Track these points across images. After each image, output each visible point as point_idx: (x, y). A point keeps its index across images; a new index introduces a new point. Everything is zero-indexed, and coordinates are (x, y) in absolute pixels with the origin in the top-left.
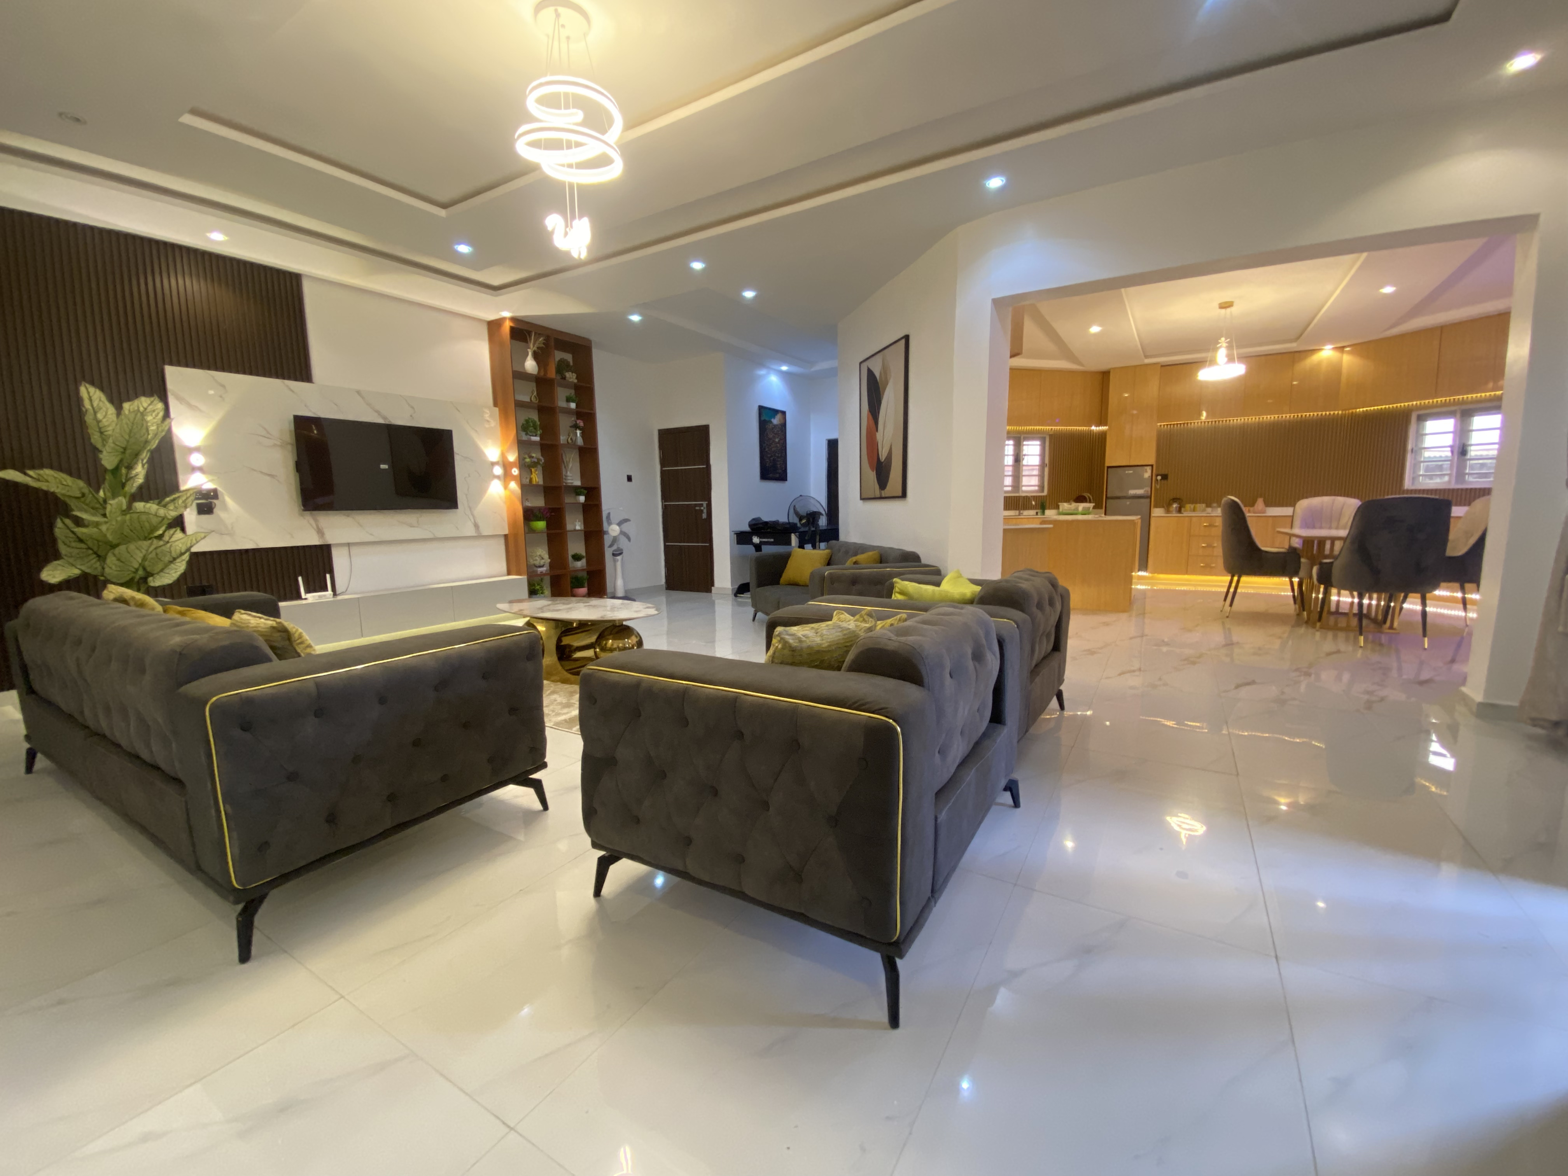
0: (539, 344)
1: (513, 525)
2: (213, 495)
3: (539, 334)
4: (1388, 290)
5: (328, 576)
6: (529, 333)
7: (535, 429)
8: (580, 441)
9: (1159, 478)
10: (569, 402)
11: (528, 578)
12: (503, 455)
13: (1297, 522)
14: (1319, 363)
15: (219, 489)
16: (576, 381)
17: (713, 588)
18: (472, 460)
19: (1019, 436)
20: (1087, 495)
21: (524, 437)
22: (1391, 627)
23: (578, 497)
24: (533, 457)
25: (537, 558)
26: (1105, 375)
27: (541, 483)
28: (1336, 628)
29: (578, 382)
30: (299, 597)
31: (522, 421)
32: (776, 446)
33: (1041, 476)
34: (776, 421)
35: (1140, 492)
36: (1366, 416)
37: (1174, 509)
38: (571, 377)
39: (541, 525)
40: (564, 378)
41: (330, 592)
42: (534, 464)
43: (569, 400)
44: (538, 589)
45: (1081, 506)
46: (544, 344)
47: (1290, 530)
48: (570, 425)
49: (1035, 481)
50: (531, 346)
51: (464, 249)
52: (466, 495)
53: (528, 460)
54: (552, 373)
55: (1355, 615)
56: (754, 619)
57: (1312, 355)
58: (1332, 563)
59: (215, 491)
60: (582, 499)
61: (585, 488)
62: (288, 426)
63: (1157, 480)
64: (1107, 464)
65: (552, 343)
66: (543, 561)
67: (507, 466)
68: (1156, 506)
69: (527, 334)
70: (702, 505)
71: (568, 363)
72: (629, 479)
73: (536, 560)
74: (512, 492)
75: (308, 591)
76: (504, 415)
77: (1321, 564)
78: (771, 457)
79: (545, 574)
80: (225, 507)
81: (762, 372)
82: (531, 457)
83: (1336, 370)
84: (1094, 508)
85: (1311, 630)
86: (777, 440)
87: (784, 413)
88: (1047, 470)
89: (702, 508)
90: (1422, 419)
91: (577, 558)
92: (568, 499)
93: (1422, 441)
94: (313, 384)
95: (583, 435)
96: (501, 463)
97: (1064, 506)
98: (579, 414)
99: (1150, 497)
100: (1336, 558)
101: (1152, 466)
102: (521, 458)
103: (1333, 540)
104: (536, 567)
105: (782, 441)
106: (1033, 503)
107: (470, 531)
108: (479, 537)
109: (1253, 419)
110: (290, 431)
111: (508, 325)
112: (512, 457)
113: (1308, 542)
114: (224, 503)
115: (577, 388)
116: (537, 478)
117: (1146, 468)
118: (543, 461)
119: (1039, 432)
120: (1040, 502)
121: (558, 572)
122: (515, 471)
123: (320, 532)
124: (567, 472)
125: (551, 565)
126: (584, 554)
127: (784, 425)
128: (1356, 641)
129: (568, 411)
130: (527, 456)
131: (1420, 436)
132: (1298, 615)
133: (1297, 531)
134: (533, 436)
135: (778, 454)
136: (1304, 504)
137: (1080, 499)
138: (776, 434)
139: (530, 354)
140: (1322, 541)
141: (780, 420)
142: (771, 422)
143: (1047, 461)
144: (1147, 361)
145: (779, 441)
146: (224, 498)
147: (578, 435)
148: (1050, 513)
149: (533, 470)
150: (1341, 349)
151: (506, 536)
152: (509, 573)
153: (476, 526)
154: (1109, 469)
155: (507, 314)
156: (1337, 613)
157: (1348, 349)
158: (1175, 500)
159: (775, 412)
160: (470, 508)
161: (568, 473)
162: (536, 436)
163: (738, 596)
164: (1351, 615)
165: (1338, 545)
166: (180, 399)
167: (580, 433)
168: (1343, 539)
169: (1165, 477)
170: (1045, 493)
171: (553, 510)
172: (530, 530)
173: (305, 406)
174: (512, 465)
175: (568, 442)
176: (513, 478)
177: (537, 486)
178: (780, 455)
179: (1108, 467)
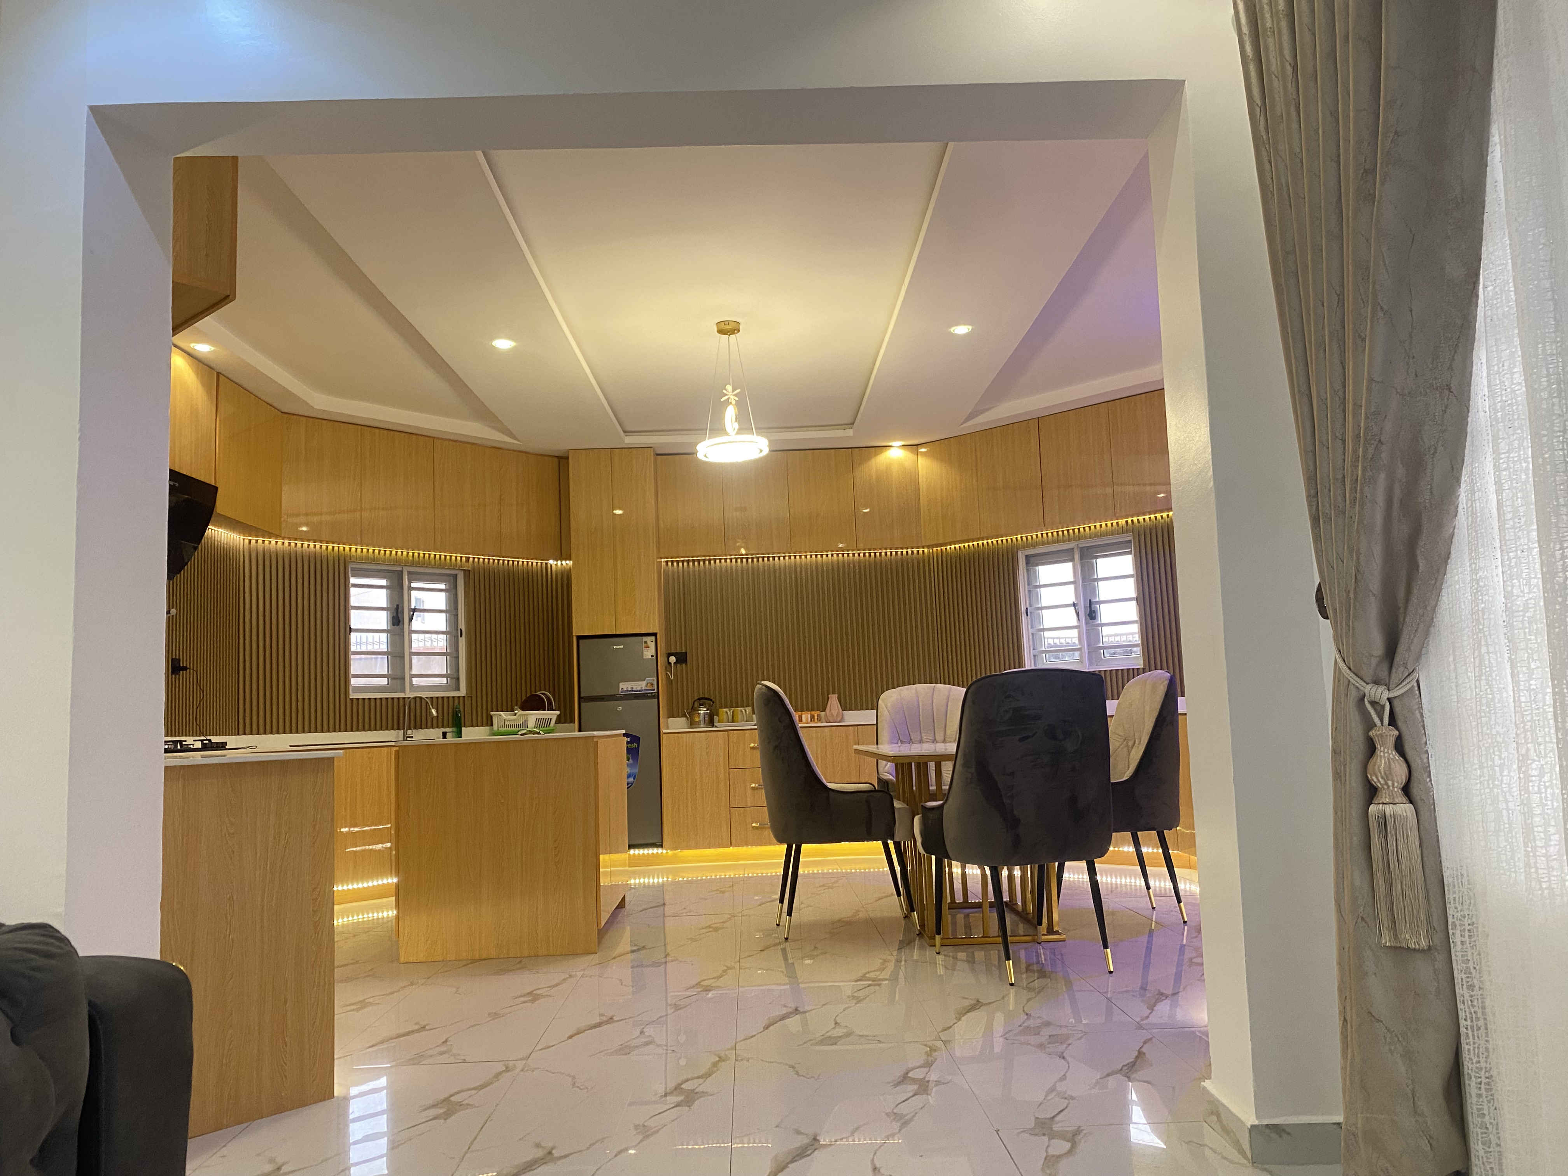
4: (962, 330)
9: (673, 659)
13: (884, 735)
14: (888, 468)
19: (399, 569)
20: (545, 694)
22: (1051, 931)
26: (562, 460)
28: (966, 943)
33: (452, 654)
35: (640, 686)
36: (960, 558)
37: (702, 717)
45: (533, 717)
47: (875, 746)
49: (439, 666)
55: (991, 905)
57: (876, 454)
58: (942, 806)
63: (670, 663)
64: (576, 632)
68: (671, 715)
77: (926, 811)
83: (911, 479)
84: (558, 721)
85: (929, 953)
88: (462, 642)
90: (1032, 561)
93: (1038, 598)
97: (502, 718)
99: (657, 696)
100: (946, 797)
101: (655, 634)
103: (939, 759)
106: (434, 712)
109: (809, 559)
113: (902, 765)
117: (645, 639)
119: (440, 565)
120: (450, 711)
128: (1002, 969)
131: (1034, 587)
132: (906, 917)
133: (887, 748)
136: (890, 698)
137: (533, 703)
140: (922, 763)
143: (462, 625)
144: (629, 440)
148: (472, 734)
150: (914, 447)
154: (581, 641)
156: (966, 905)
157: (923, 450)
158: (703, 701)
164: (986, 906)
165: (947, 768)
168: (954, 758)
169: (682, 658)
170: (463, 692)
179: (579, 638)
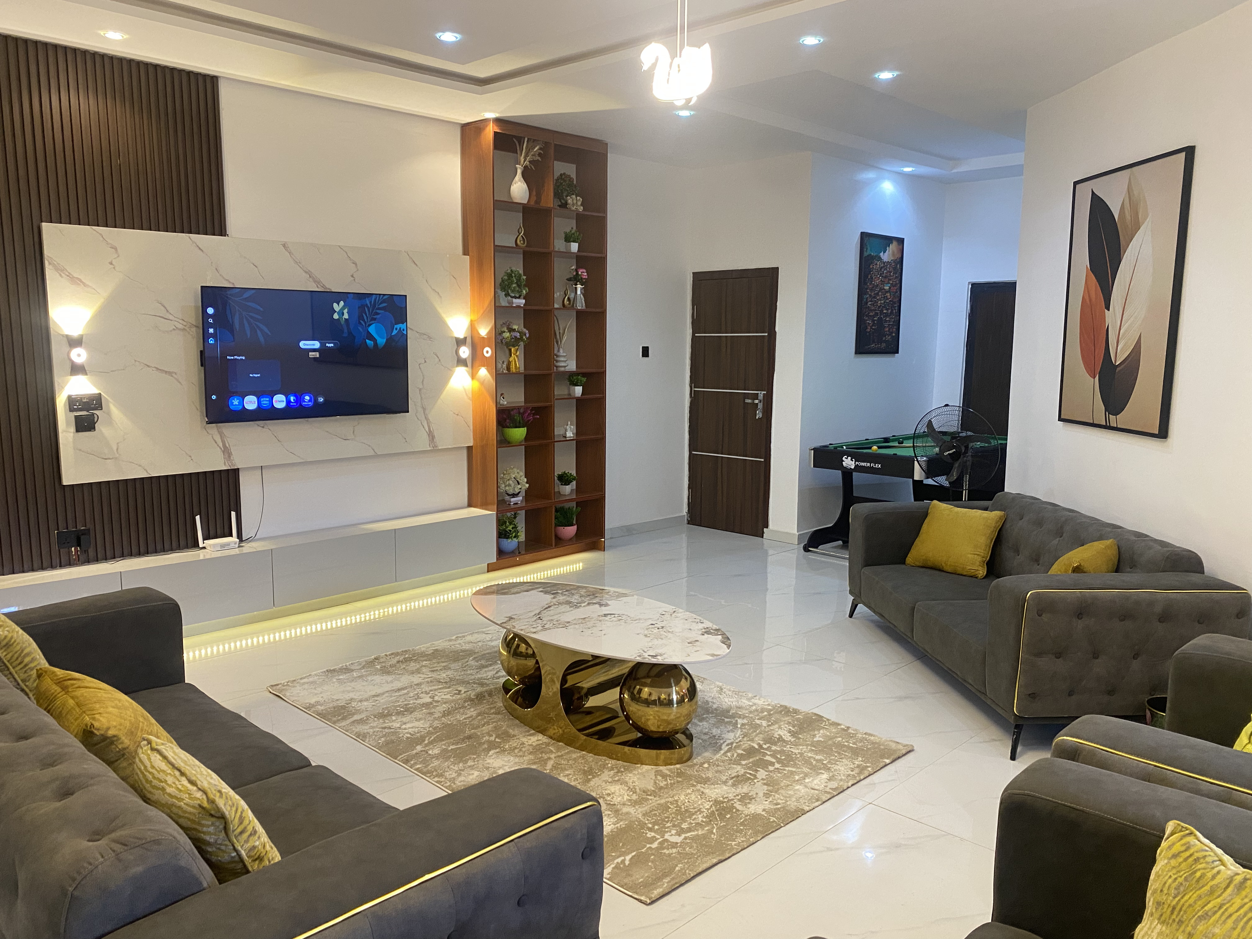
0: (533, 155)
1: (480, 432)
2: (95, 403)
3: (534, 140)
5: (233, 514)
6: (520, 140)
7: (519, 286)
8: (581, 304)
10: (570, 242)
11: (497, 514)
12: (472, 327)
15: (102, 393)
16: (581, 209)
17: (765, 530)
18: (430, 338)
21: (504, 302)
23: (572, 387)
24: (514, 330)
25: (511, 482)
27: (522, 369)
29: (584, 210)
30: (196, 545)
31: (501, 275)
32: (885, 298)
34: (886, 256)
38: (575, 202)
39: (519, 433)
40: (564, 205)
41: (234, 539)
42: (515, 342)
43: (568, 239)
44: (510, 531)
46: (540, 155)
48: (568, 277)
50: (522, 159)
51: (449, 37)
52: (420, 390)
53: (507, 335)
54: (549, 200)
56: (851, 616)
59: (98, 398)
60: (578, 390)
61: (584, 375)
62: (194, 299)
65: (552, 151)
66: (519, 486)
67: (476, 344)
69: (517, 143)
70: (756, 396)
71: (571, 180)
72: (645, 352)
73: (509, 485)
74: (482, 383)
75: (206, 538)
76: (478, 266)
78: (874, 316)
79: (521, 509)
80: (110, 421)
81: (871, 175)
82: (511, 330)
86: (887, 288)
87: (901, 241)
89: (756, 401)
91: (564, 479)
92: (560, 390)
94: (227, 237)
95: (585, 293)
96: (469, 340)
98: (581, 260)
102: (497, 332)
104: (508, 495)
105: (894, 289)
107: (422, 443)
108: (435, 450)
110: (196, 307)
111: (490, 130)
112: (484, 331)
114: (109, 414)
115: (580, 218)
116: (517, 361)
118: (528, 335)
121: (539, 504)
122: (488, 352)
123: (227, 452)
124: (558, 351)
125: (529, 495)
126: (574, 473)
127: (900, 261)
129: (568, 254)
130: (505, 329)
134: (515, 297)
135: (887, 309)
138: (886, 277)
139: (519, 172)
141: (893, 255)
142: (880, 259)
145: (890, 288)
146: (108, 407)
147: (579, 292)
149: (513, 350)
151: (469, 449)
152: (470, 505)
153: (431, 435)
155: (491, 115)
159: (888, 240)
160: (424, 409)
161: (561, 351)
162: (519, 298)
163: (810, 551)
166: (60, 270)
167: (581, 289)
171: (537, 410)
172: (503, 442)
173: (216, 269)
174: (484, 342)
175: (564, 305)
176: (485, 362)
177: (518, 373)
178: (889, 311)
